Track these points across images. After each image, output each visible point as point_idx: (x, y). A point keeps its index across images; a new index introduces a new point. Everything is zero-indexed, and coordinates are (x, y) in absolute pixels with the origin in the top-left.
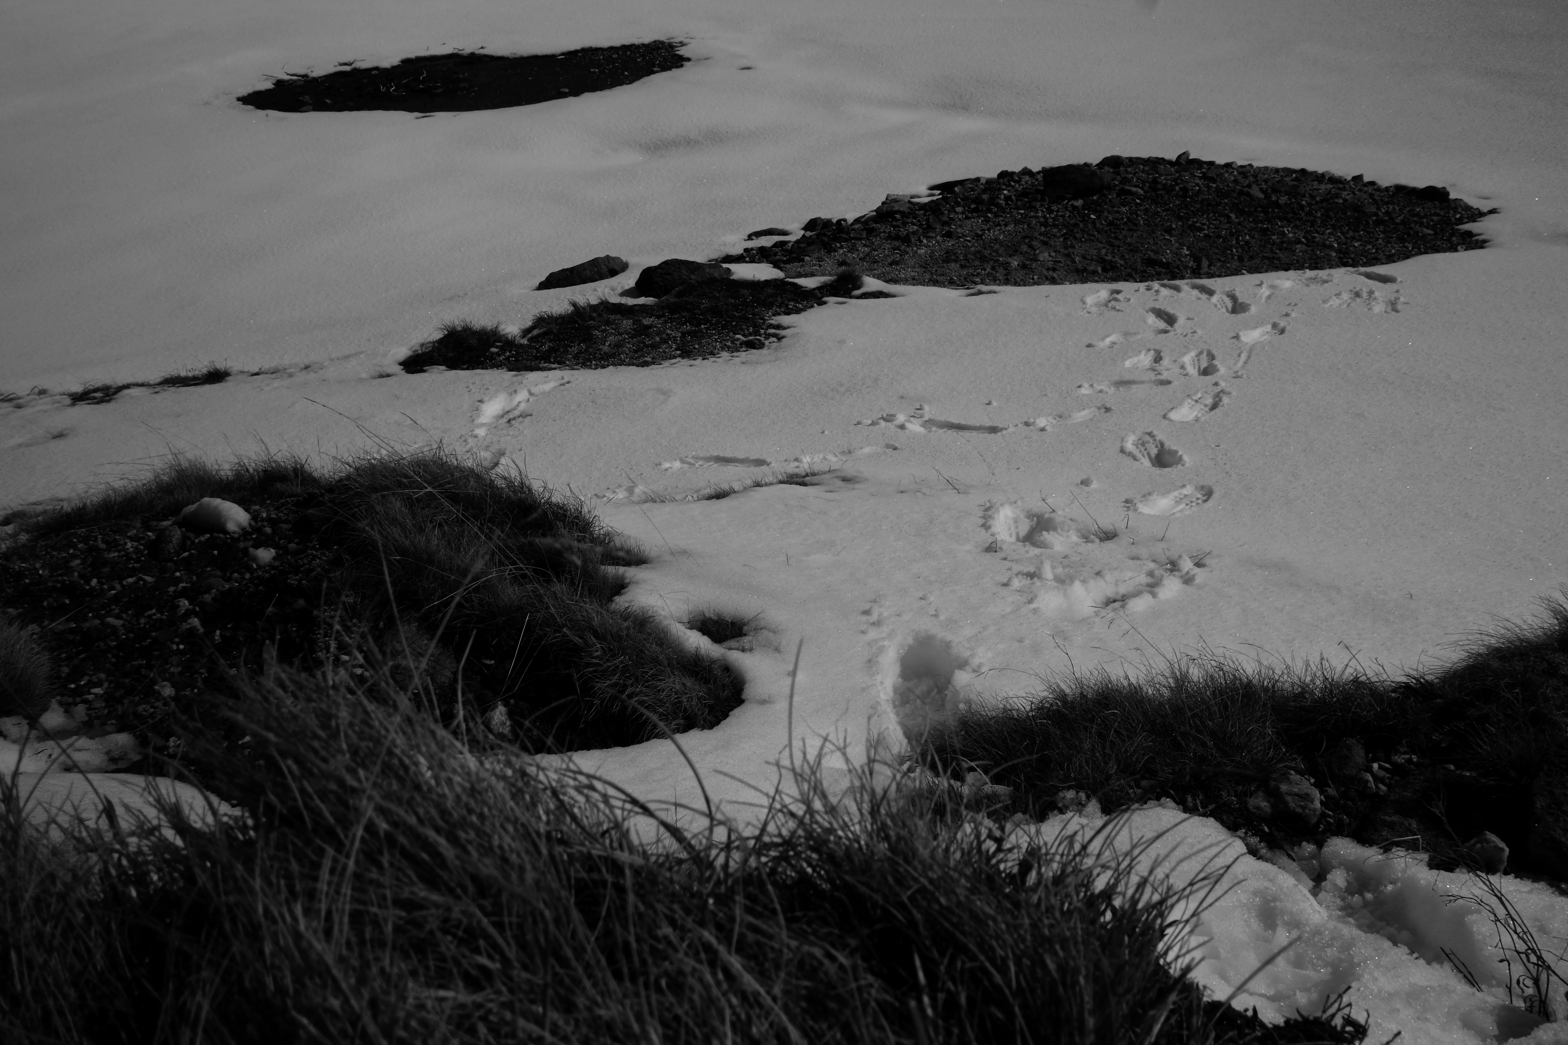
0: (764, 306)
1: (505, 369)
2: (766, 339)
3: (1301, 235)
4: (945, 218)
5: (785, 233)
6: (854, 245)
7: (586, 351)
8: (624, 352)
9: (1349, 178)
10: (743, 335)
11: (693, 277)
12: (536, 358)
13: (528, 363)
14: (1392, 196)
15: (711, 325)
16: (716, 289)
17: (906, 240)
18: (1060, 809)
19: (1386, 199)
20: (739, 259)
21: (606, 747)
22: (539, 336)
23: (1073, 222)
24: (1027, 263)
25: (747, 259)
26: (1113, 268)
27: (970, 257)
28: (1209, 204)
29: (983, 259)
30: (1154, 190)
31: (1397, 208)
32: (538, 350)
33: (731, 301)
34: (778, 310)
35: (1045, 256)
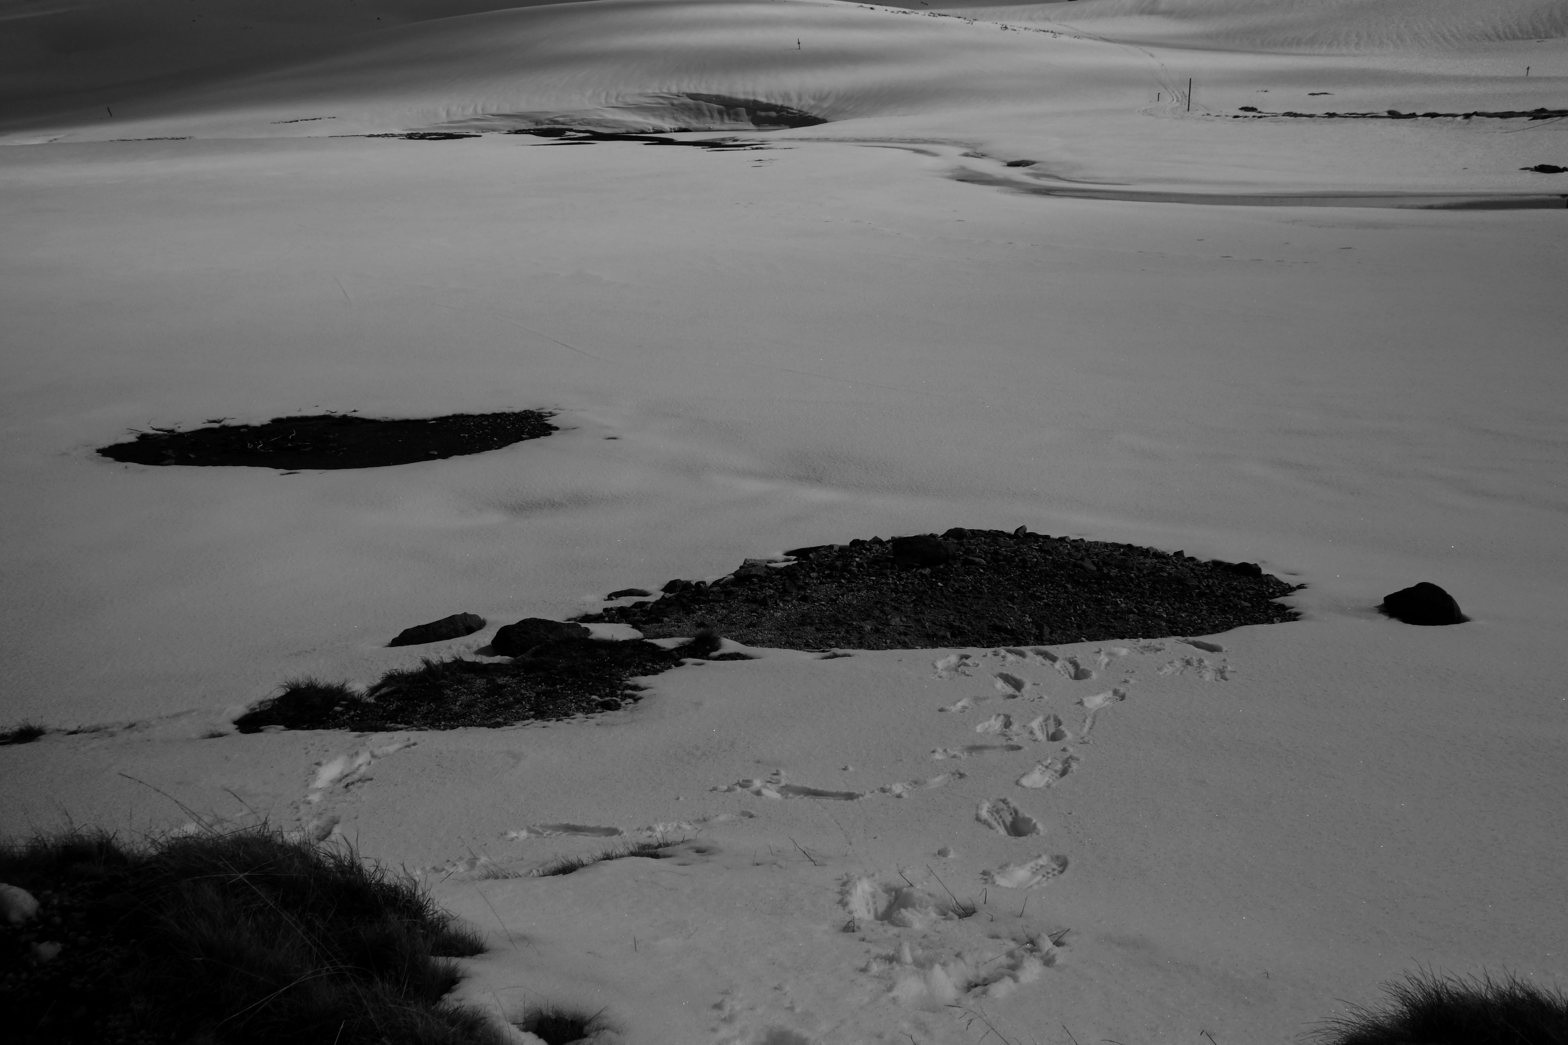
0: (621, 666)
1: (348, 730)
2: (623, 700)
3: (1132, 605)
4: (800, 583)
5: (644, 594)
6: (713, 607)
7: (436, 710)
8: (475, 713)
9: (1171, 554)
10: (600, 696)
11: (550, 636)
12: (382, 718)
13: (373, 723)
14: (1211, 571)
15: (567, 685)
16: (574, 649)
17: (763, 603)
19: (1206, 574)
20: (598, 618)
22: (387, 694)
23: (922, 589)
24: (880, 627)
25: (607, 619)
26: (961, 633)
27: (825, 620)
28: (1047, 575)
29: (837, 622)
30: (996, 560)
31: (1216, 582)
32: (384, 709)
33: (589, 661)
34: (635, 670)
35: (896, 620)
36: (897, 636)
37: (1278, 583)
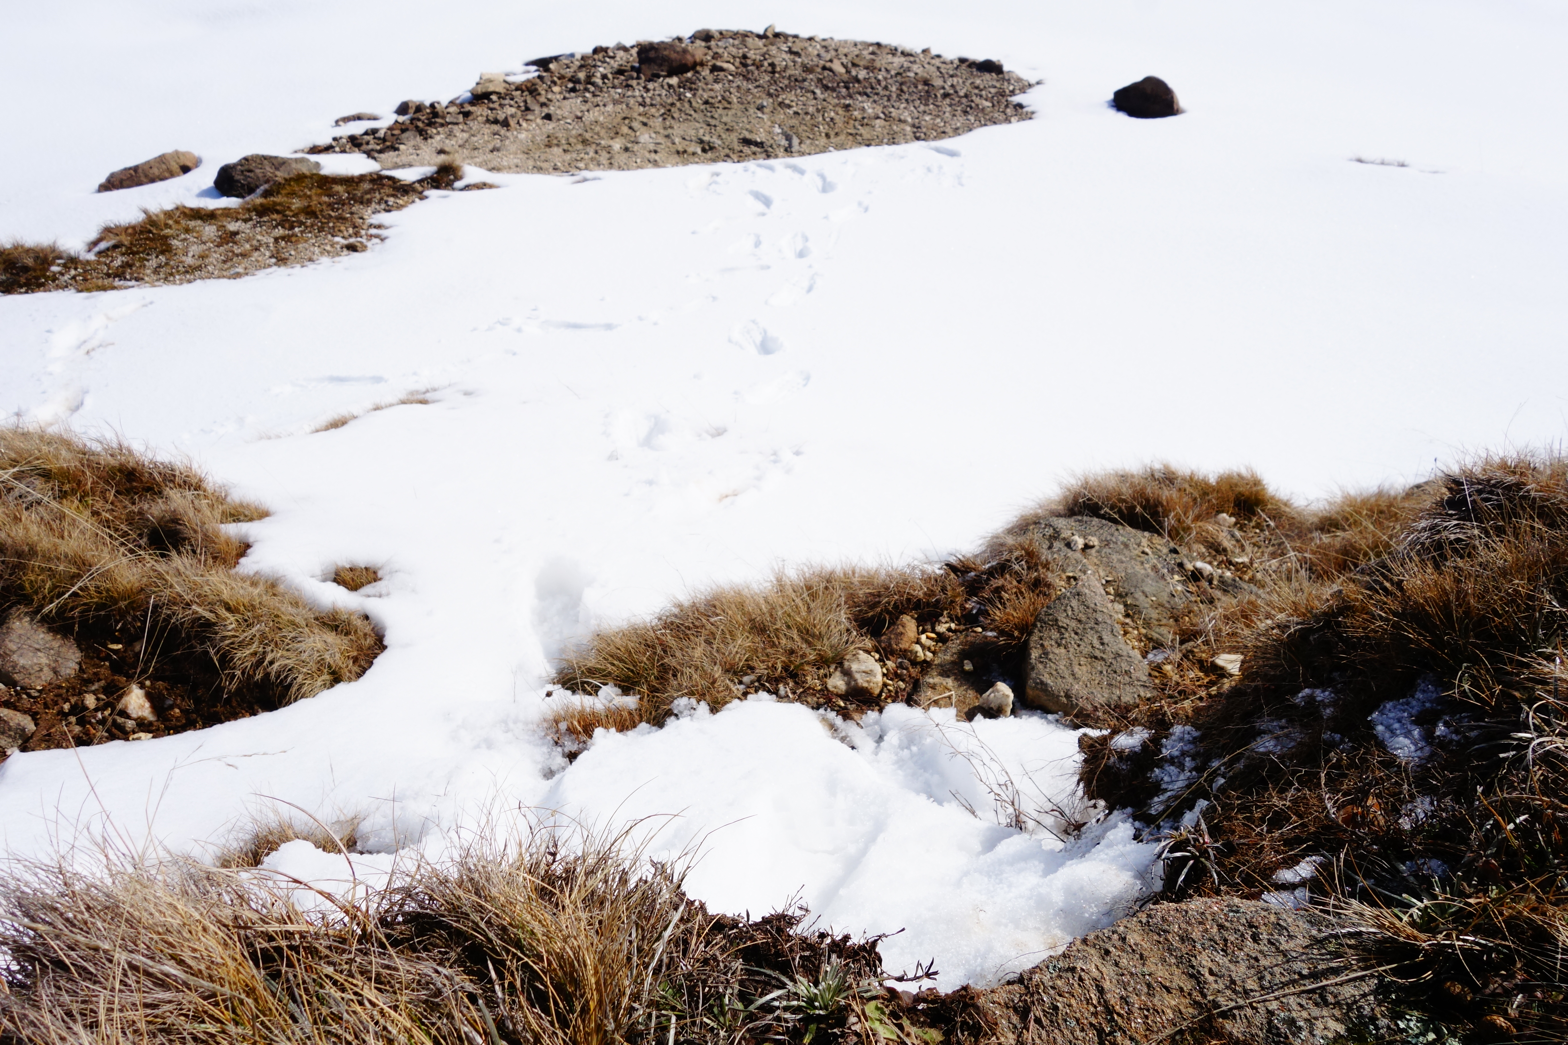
0: (362, 203)
1: (73, 291)
2: (369, 240)
3: (879, 110)
4: (542, 99)
5: (375, 118)
6: (451, 131)
7: (167, 264)
9: (919, 51)
10: (343, 237)
11: (278, 173)
12: (108, 275)
13: (100, 282)
14: (957, 68)
15: (306, 227)
16: (307, 187)
17: (505, 124)
18: (676, 715)
19: (951, 72)
20: (328, 149)
21: (254, 713)
22: (108, 249)
23: (670, 101)
24: (629, 145)
25: (337, 149)
26: (712, 148)
27: (572, 140)
28: (796, 80)
29: (585, 142)
30: (745, 65)
31: (961, 81)
32: (108, 265)
33: (325, 199)
34: (377, 207)
35: (645, 137)
36: (647, 155)
37: (1019, 80)
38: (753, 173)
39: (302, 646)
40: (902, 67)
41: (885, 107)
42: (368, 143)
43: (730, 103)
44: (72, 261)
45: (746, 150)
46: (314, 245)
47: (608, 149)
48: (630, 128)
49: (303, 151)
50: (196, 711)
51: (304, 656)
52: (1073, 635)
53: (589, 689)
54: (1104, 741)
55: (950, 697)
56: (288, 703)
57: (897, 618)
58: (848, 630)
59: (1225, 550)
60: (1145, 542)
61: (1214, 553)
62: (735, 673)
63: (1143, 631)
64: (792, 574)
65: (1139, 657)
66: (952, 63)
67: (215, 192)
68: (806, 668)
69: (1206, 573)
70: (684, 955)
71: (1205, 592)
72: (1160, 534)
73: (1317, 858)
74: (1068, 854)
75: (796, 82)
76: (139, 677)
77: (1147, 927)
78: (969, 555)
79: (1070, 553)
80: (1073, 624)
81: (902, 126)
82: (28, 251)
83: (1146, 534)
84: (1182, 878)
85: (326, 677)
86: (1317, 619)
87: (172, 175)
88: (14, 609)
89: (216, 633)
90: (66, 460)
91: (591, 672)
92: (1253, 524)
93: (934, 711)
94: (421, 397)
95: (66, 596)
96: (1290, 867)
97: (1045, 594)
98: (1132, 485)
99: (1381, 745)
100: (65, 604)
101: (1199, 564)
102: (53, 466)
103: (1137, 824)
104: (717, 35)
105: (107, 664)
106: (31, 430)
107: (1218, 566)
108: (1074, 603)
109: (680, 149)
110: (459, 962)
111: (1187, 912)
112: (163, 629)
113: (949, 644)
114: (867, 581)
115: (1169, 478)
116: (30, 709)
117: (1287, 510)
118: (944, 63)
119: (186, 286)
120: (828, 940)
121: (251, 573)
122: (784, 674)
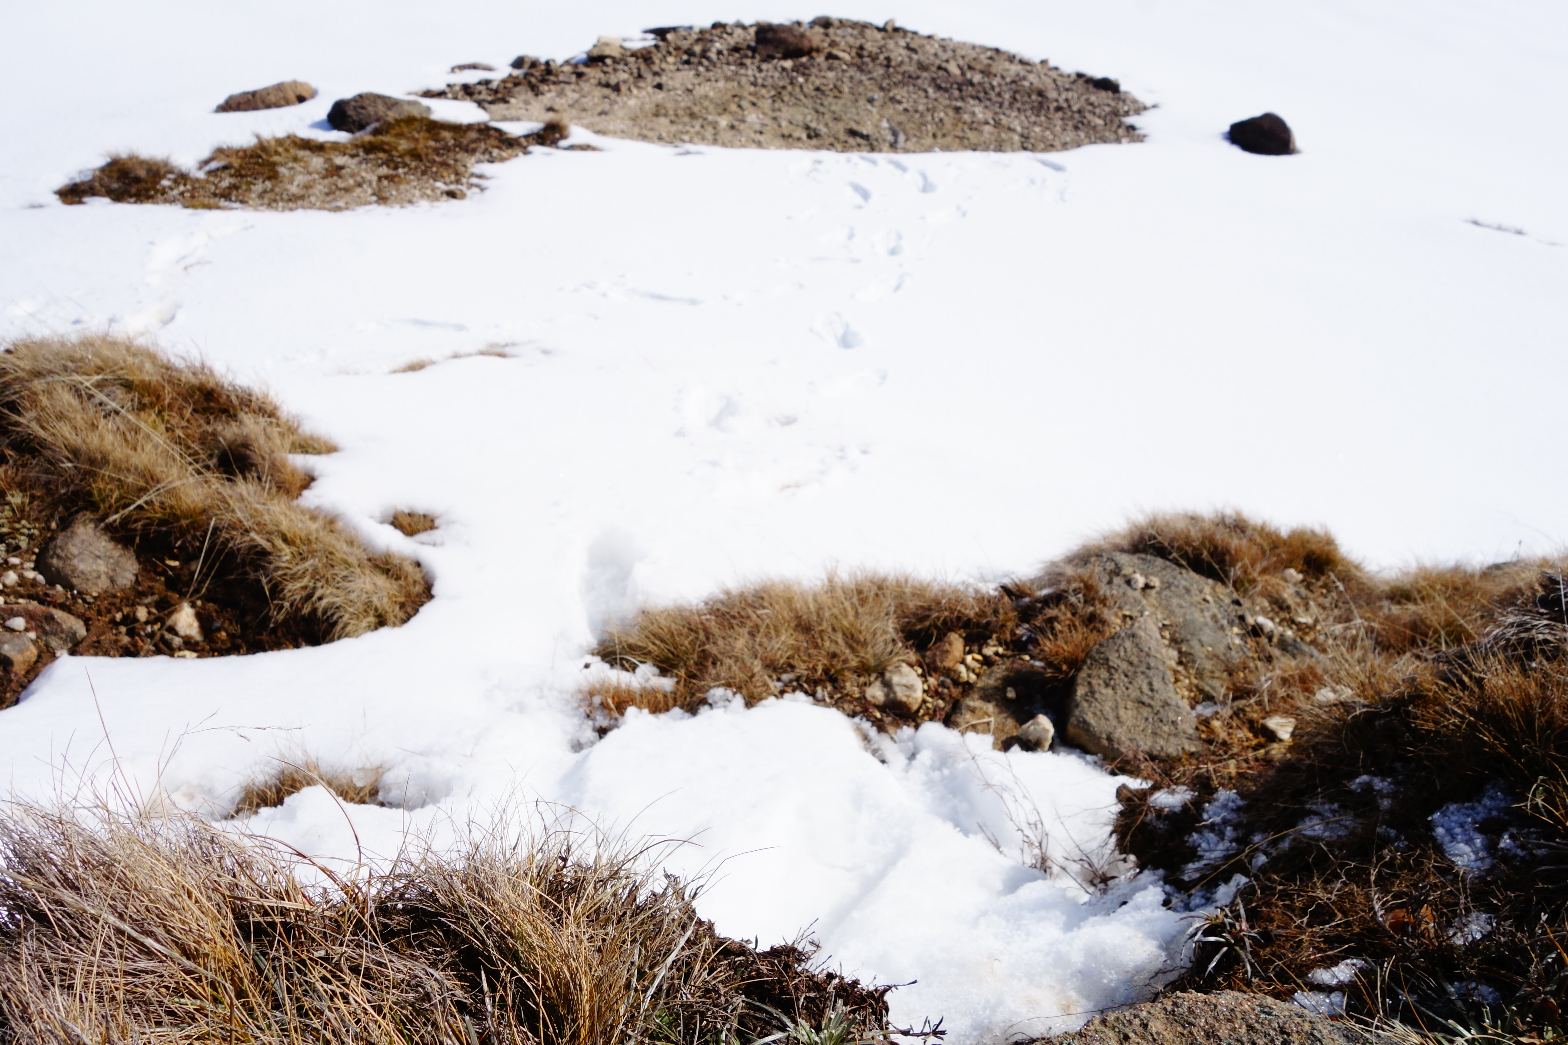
0: (467, 151)
1: (179, 206)
3: (989, 116)
7: (272, 190)
8: (314, 195)
10: (445, 183)
12: (215, 195)
13: (206, 201)
16: (415, 129)
17: (616, 88)
18: (710, 705)
19: (1067, 86)
20: (441, 94)
21: (297, 646)
22: (218, 169)
23: (781, 83)
24: (736, 123)
25: (450, 95)
26: (817, 135)
27: (680, 112)
28: (910, 77)
29: (692, 115)
30: (860, 56)
31: (1076, 95)
32: (216, 186)
33: (432, 143)
34: (482, 157)
35: (753, 117)
36: (752, 135)
37: (1135, 101)
38: (856, 165)
39: (352, 586)
40: (1018, 75)
41: (996, 113)
42: (480, 93)
43: (840, 92)
44: (182, 178)
45: (852, 141)
46: (415, 187)
47: (715, 125)
48: (740, 106)
49: (416, 94)
50: (243, 636)
51: (353, 596)
52: (1123, 677)
53: (627, 665)
54: (1144, 795)
55: (988, 723)
56: (332, 640)
57: (945, 635)
58: (893, 640)
59: (1288, 608)
60: (1207, 590)
61: (1277, 609)
62: (775, 670)
63: (1195, 681)
64: (844, 576)
65: (1188, 708)
66: (1069, 76)
67: (327, 125)
68: (847, 673)
69: (1267, 630)
70: (685, 982)
71: (1263, 650)
72: (1224, 583)
73: (1359, 963)
74: (1093, 909)
75: (910, 79)
76: (191, 596)
77: (1171, 1015)
78: (1024, 579)
79: (1130, 592)
80: (1124, 666)
81: (1011, 134)
82: (142, 163)
83: (1210, 581)
84: (1213, 964)
85: (372, 619)
86: (1385, 703)
87: (288, 103)
88: (81, 514)
89: (270, 563)
90: (149, 374)
91: (632, 648)
92: (1320, 583)
93: (971, 735)
94: (499, 350)
95: (132, 508)
96: (1327, 967)
97: (1099, 631)
98: (1202, 530)
99: (1439, 849)
100: (129, 516)
101: (1261, 620)
102: (136, 377)
103: (1168, 888)
104: (836, 23)
105: (163, 579)
106: (119, 340)
107: (1280, 623)
108: (1128, 644)
109: (786, 132)
110: (453, 966)
111: (1216, 1006)
112: (220, 552)
113: (995, 668)
114: (919, 592)
115: (1239, 526)
116: (83, 615)
117: (1358, 574)
118: (1061, 75)
119: (288, 215)
120: (836, 981)
121: (312, 507)
122: (824, 677)
